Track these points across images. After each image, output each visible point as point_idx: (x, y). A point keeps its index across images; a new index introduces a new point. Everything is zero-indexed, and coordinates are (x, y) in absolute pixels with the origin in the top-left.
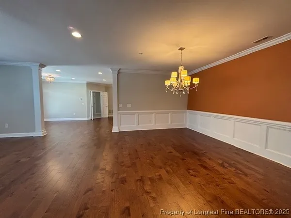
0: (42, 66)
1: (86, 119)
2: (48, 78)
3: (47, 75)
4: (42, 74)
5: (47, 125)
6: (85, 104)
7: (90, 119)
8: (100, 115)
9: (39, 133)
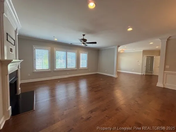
0: (119, 46)
1: (140, 74)
2: (122, 51)
3: (121, 50)
4: (119, 50)
5: (118, 73)
6: (140, 64)
7: (143, 74)
8: (152, 73)
9: (115, 76)
